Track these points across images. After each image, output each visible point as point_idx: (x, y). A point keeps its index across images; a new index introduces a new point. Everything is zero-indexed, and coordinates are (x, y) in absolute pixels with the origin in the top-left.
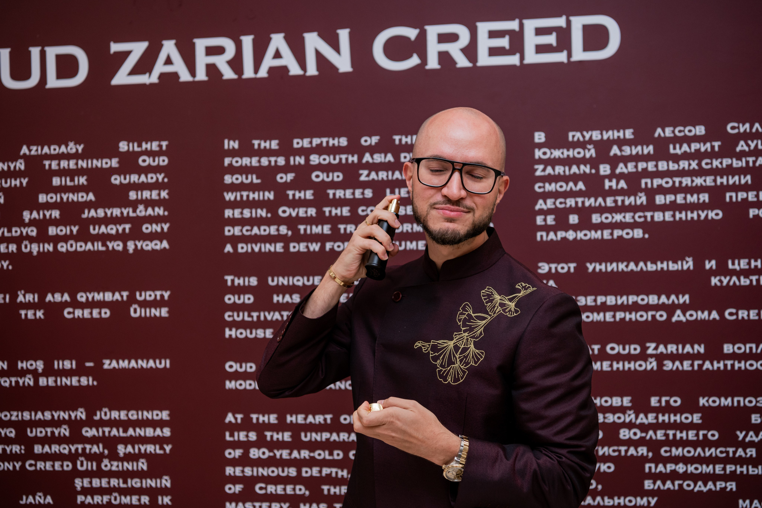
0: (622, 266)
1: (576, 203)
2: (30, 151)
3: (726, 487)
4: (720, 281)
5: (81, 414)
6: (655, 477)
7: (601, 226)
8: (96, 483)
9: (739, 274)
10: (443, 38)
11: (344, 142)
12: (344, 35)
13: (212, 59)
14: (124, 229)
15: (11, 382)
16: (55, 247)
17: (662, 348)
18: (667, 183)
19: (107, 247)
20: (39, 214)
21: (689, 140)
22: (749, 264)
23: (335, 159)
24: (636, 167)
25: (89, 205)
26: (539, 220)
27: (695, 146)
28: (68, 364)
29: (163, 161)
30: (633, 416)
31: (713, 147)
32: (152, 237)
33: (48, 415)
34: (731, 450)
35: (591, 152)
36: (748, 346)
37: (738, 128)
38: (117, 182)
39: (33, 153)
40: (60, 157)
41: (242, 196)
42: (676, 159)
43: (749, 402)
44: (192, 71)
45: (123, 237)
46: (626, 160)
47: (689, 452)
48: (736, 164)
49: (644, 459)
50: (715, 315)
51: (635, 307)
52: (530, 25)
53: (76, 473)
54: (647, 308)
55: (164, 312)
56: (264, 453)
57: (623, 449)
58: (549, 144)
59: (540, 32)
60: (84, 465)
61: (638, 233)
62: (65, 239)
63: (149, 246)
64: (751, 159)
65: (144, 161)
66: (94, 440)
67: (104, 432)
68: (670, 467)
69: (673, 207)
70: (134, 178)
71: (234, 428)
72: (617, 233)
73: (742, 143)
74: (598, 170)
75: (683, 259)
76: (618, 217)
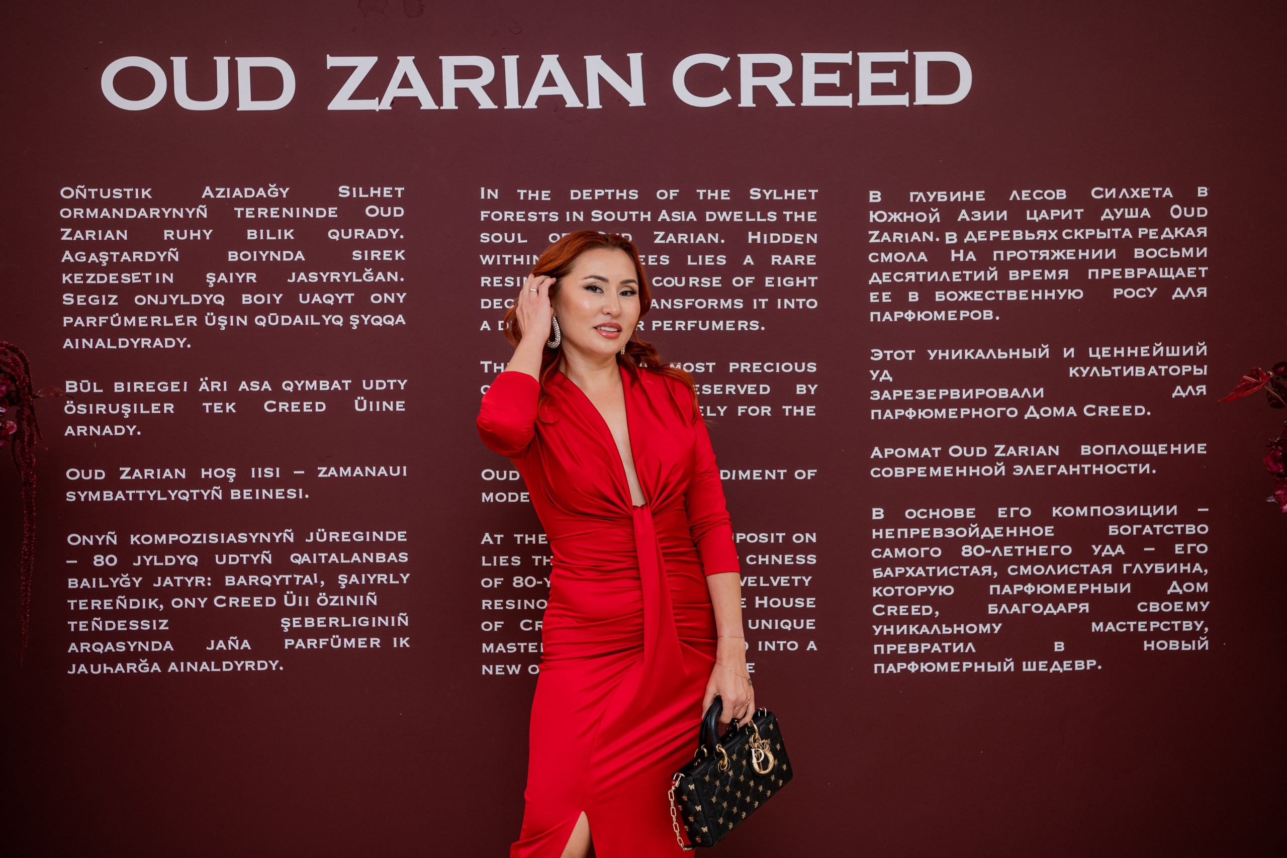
0: (968, 354)
1: (917, 277)
2: (215, 193)
3: (1078, 609)
4: (1079, 372)
5: (288, 536)
6: (999, 600)
7: (946, 306)
8: (309, 622)
9: (1100, 363)
10: (760, 70)
11: (634, 195)
12: (636, 60)
13: (463, 83)
14: (345, 298)
15: (191, 495)
16: (251, 321)
17: (1011, 451)
18: (1022, 255)
19: (323, 321)
20: (228, 278)
21: (1048, 205)
22: (1112, 352)
23: (622, 216)
24: (987, 235)
25: (298, 267)
26: (873, 297)
27: (1055, 213)
28: (269, 472)
29: (398, 212)
30: (977, 530)
31: (1075, 214)
32: (383, 309)
33: (243, 538)
34: (1085, 566)
35: (935, 217)
36: (1107, 447)
37: (1104, 193)
38: (336, 238)
39: (219, 196)
40: (256, 203)
41: (503, 260)
42: (1033, 227)
43: (1107, 511)
44: (437, 96)
45: (344, 309)
46: (976, 227)
47: (1040, 570)
48: (1100, 235)
49: (989, 580)
50: (1072, 411)
51: (983, 402)
52: (866, 59)
53: (282, 611)
54: (996, 403)
55: (400, 406)
56: (530, 582)
57: (965, 568)
58: (887, 205)
59: (877, 67)
60: (291, 601)
61: (988, 315)
62: (264, 310)
63: (379, 321)
64: (1116, 230)
65: (373, 211)
66: (305, 569)
67: (319, 558)
68: (1017, 588)
69: (1029, 284)
70: (359, 233)
71: (491, 551)
72: (964, 314)
73: (1107, 210)
74: (943, 238)
75: (1038, 346)
76: (966, 295)
